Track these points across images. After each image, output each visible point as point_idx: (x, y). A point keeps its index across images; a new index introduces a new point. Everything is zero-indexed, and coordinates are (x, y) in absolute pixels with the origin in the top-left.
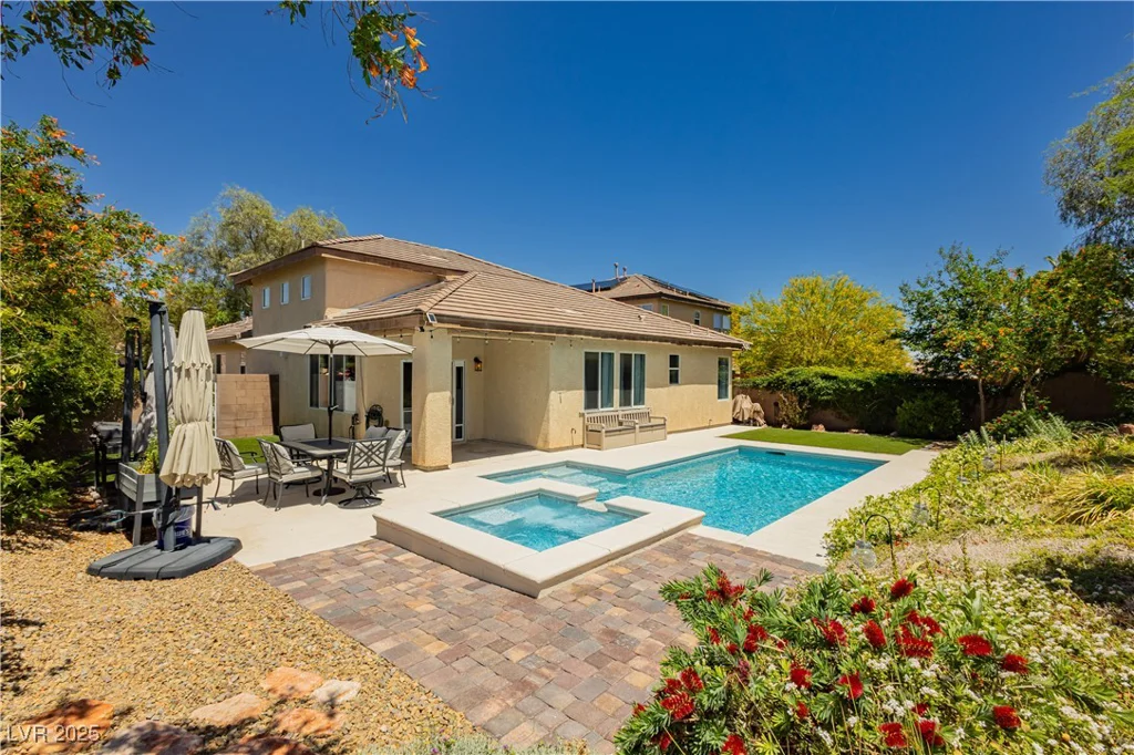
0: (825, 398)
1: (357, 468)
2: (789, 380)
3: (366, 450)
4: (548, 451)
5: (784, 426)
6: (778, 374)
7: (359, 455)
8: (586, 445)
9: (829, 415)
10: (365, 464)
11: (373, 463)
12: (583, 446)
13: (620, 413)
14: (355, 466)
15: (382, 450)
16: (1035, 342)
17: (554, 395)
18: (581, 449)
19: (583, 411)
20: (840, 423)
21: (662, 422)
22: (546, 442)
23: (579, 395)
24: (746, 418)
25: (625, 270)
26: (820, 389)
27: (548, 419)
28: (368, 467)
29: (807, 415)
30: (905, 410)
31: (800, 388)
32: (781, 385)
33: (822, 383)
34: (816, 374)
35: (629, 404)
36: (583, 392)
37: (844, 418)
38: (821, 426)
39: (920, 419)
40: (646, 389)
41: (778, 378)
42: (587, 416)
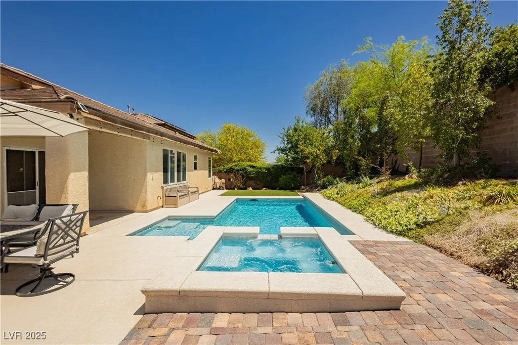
0: (252, 175)
1: (54, 247)
2: (236, 168)
3: (63, 226)
4: (146, 212)
5: (236, 189)
6: (230, 166)
7: (56, 233)
8: (165, 206)
9: (252, 183)
10: (62, 241)
11: (69, 239)
12: (163, 207)
13: (178, 186)
14: (51, 246)
15: (78, 224)
16: (327, 152)
17: (149, 175)
18: (162, 209)
19: (162, 185)
20: (256, 186)
21: (196, 189)
22: (144, 205)
23: (160, 175)
24: (218, 187)
25: (133, 109)
26: (251, 172)
27: (146, 191)
28: (65, 244)
29: (245, 183)
30: (283, 179)
31: (241, 172)
32: (233, 171)
33: (250, 169)
34: (248, 166)
35: (180, 181)
36: (162, 173)
37: (258, 184)
38: (251, 188)
39: (289, 182)
40: (187, 172)
41: (231, 168)
42: (165, 188)
